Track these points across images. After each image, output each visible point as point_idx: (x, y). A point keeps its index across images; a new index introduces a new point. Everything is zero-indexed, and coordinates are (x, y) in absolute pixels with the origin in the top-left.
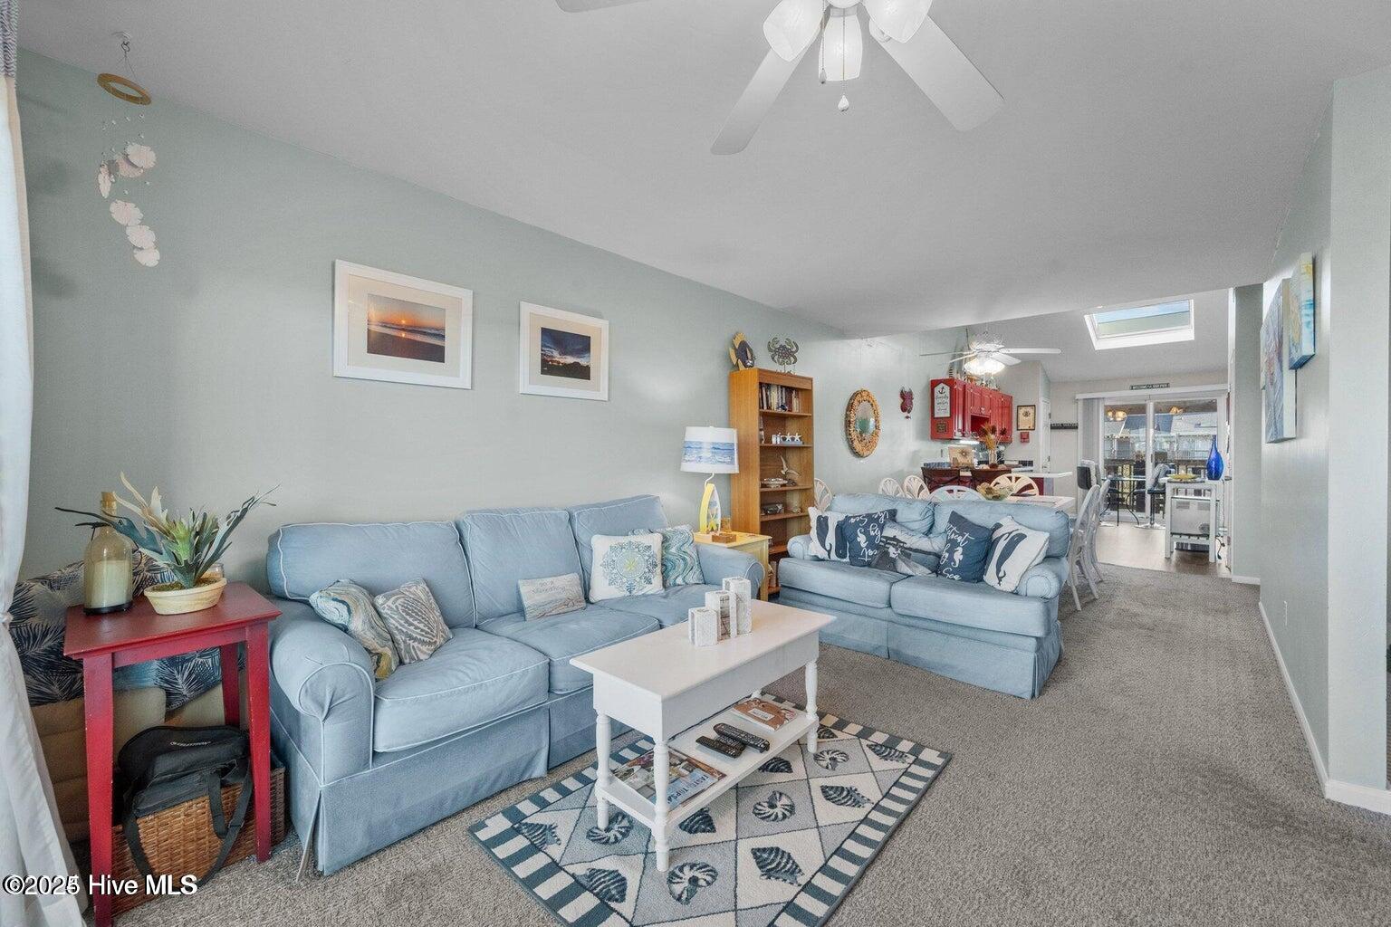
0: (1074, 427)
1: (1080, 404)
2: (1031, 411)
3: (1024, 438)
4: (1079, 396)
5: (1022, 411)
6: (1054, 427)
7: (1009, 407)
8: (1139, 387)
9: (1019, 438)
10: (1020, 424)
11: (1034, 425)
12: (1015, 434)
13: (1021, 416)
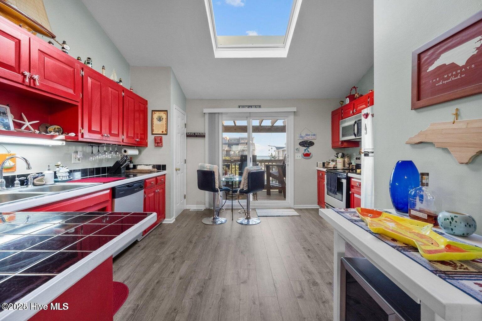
0: (202, 136)
1: (207, 116)
2: (163, 115)
3: (158, 143)
4: (207, 111)
5: (156, 115)
6: (189, 136)
7: (144, 112)
8: (243, 107)
9: (153, 142)
10: (154, 128)
11: (167, 130)
12: (150, 139)
13: (156, 122)
